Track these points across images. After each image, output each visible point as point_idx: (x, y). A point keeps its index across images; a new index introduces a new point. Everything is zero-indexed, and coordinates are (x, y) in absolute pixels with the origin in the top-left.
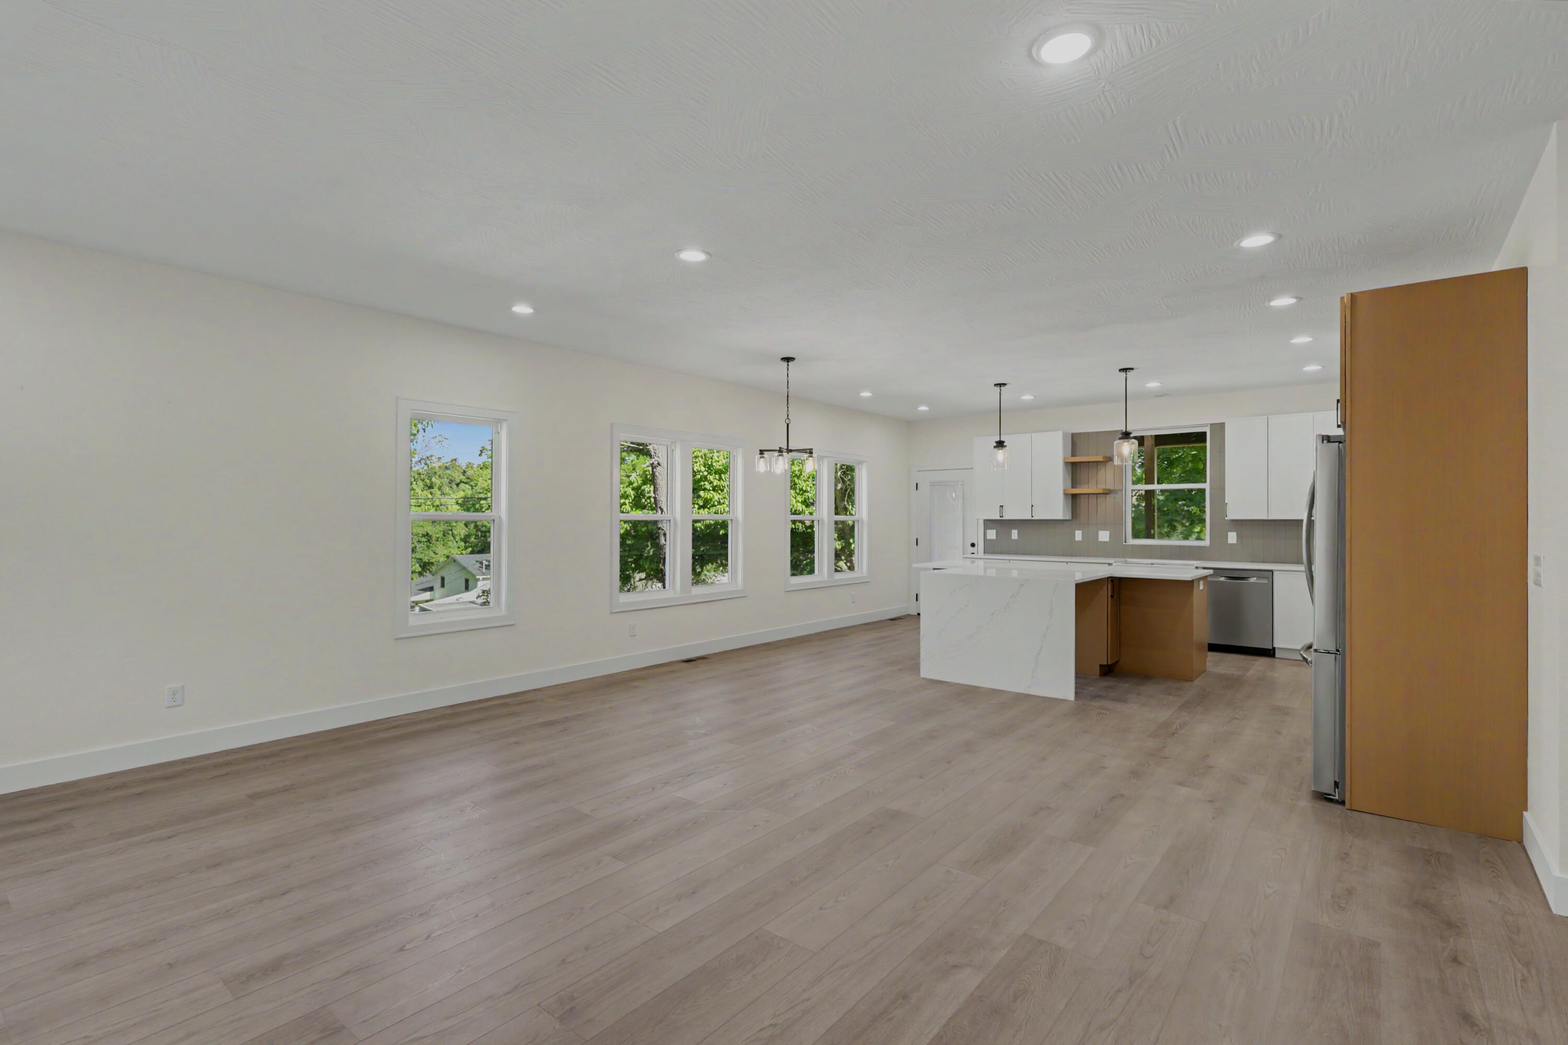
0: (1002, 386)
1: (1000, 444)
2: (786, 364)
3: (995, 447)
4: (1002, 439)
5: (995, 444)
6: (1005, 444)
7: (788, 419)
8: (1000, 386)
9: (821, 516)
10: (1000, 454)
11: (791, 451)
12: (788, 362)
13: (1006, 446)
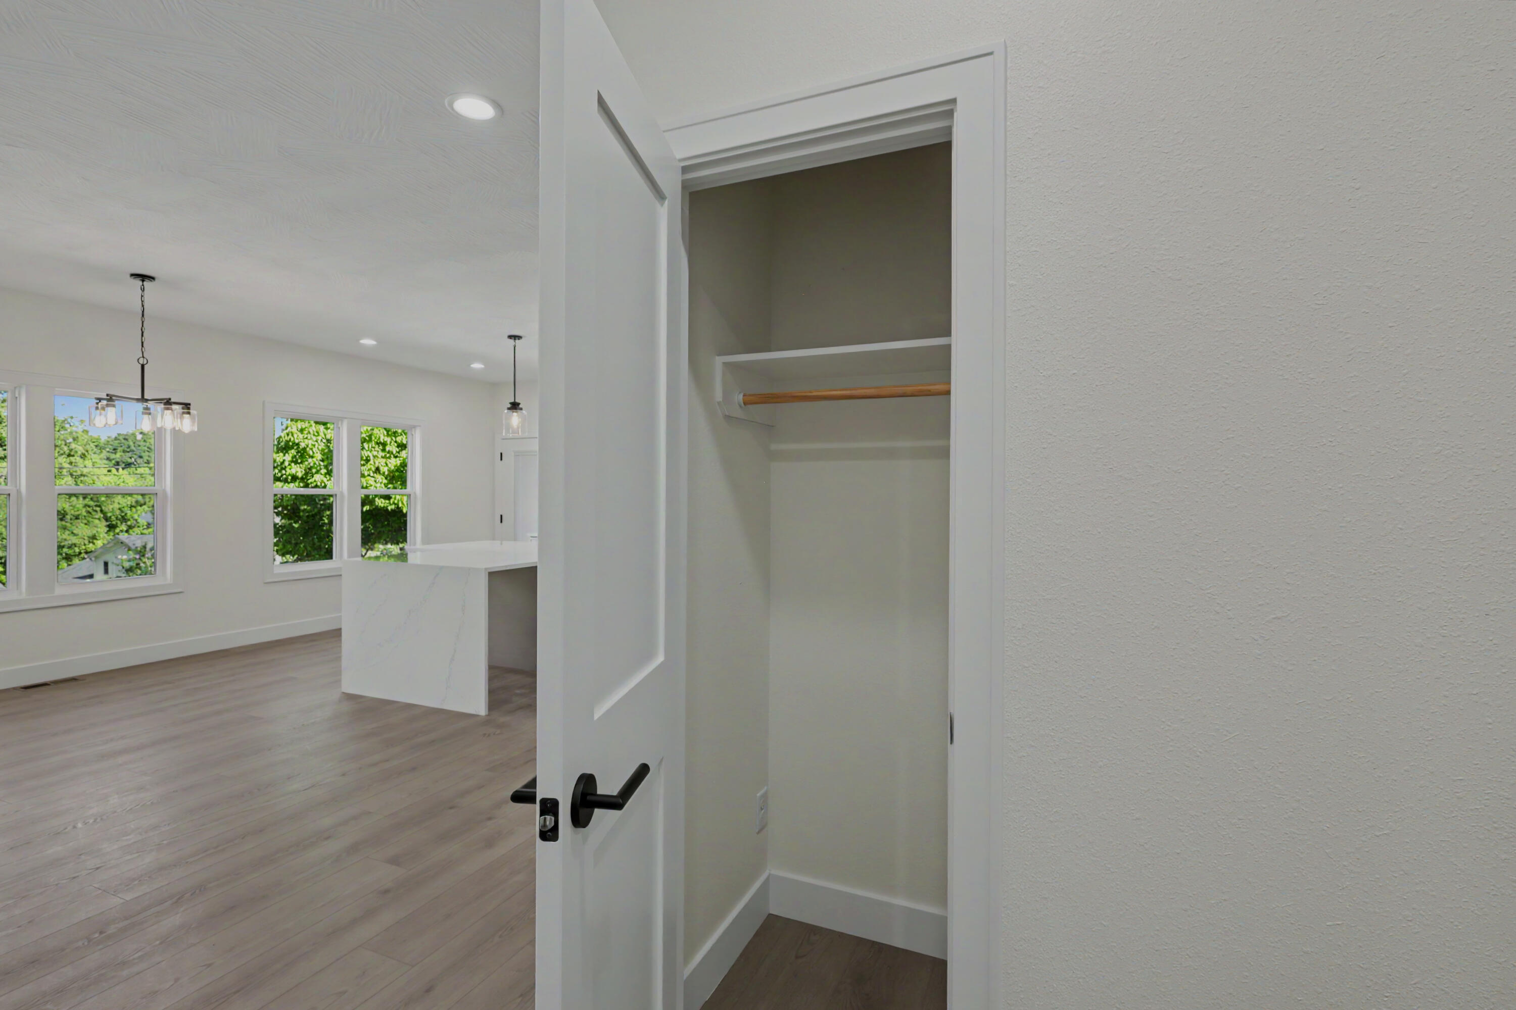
0: (516, 338)
1: (515, 406)
2: (141, 283)
3: (509, 409)
4: (517, 401)
5: (509, 406)
6: (520, 406)
7: (143, 357)
8: (515, 339)
9: (341, 490)
10: (515, 419)
11: (147, 400)
12: (143, 281)
13: (521, 409)
